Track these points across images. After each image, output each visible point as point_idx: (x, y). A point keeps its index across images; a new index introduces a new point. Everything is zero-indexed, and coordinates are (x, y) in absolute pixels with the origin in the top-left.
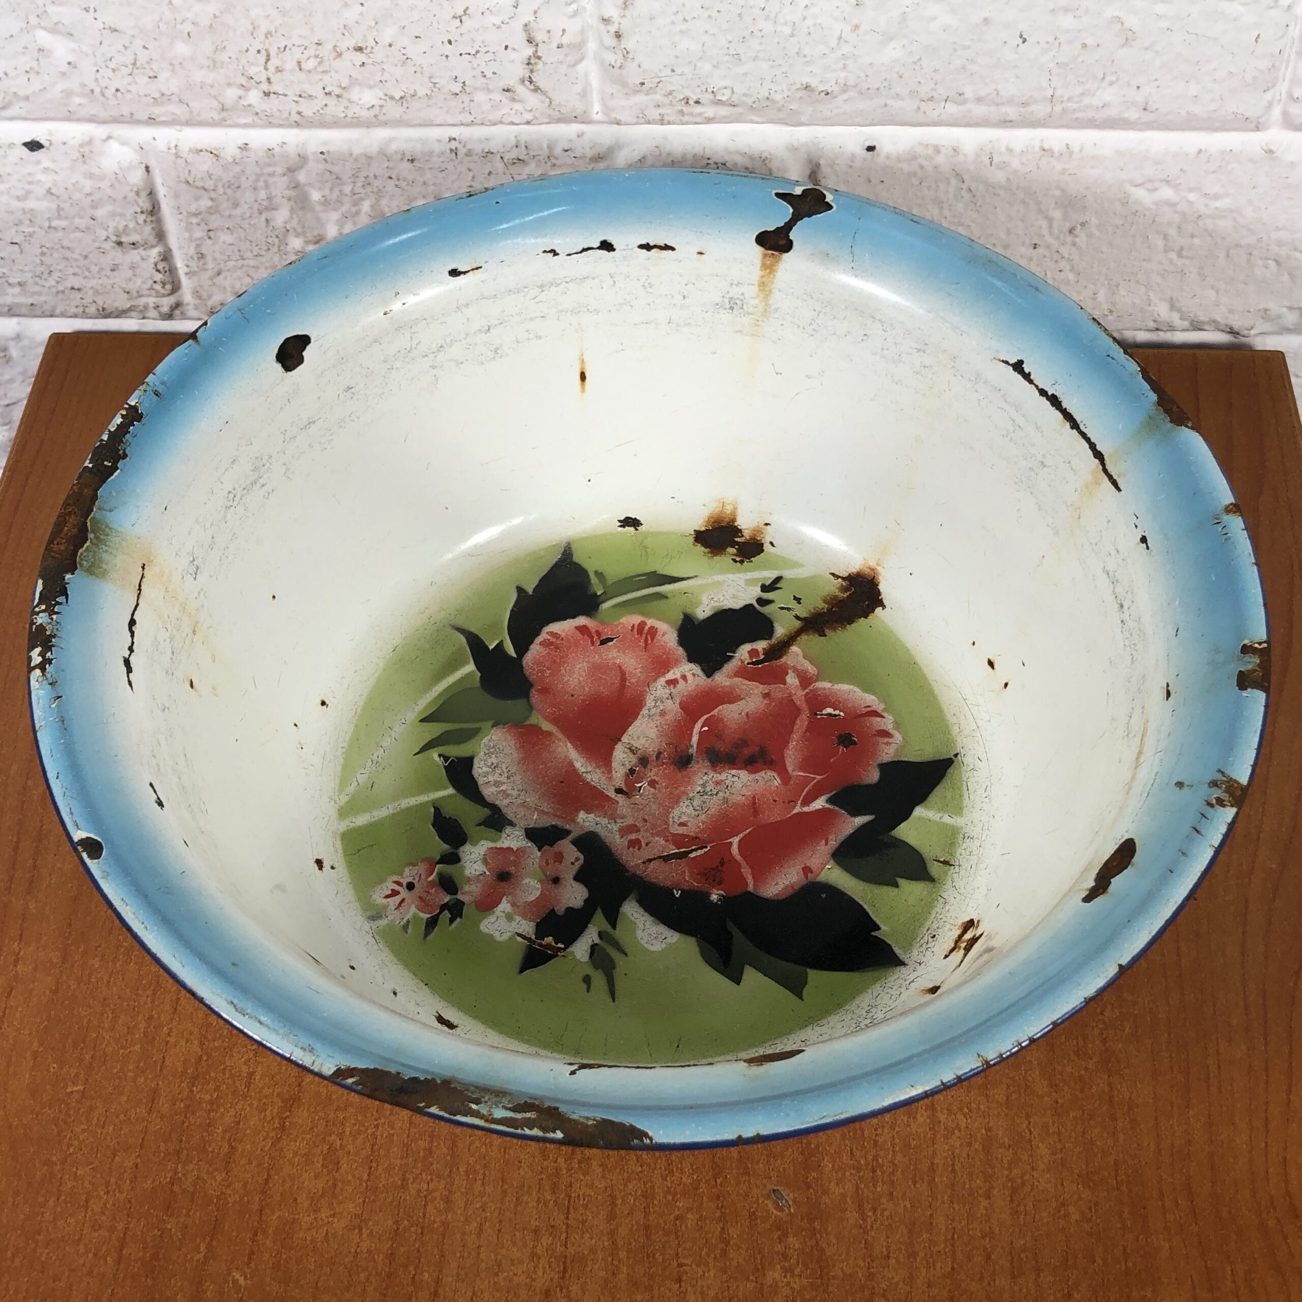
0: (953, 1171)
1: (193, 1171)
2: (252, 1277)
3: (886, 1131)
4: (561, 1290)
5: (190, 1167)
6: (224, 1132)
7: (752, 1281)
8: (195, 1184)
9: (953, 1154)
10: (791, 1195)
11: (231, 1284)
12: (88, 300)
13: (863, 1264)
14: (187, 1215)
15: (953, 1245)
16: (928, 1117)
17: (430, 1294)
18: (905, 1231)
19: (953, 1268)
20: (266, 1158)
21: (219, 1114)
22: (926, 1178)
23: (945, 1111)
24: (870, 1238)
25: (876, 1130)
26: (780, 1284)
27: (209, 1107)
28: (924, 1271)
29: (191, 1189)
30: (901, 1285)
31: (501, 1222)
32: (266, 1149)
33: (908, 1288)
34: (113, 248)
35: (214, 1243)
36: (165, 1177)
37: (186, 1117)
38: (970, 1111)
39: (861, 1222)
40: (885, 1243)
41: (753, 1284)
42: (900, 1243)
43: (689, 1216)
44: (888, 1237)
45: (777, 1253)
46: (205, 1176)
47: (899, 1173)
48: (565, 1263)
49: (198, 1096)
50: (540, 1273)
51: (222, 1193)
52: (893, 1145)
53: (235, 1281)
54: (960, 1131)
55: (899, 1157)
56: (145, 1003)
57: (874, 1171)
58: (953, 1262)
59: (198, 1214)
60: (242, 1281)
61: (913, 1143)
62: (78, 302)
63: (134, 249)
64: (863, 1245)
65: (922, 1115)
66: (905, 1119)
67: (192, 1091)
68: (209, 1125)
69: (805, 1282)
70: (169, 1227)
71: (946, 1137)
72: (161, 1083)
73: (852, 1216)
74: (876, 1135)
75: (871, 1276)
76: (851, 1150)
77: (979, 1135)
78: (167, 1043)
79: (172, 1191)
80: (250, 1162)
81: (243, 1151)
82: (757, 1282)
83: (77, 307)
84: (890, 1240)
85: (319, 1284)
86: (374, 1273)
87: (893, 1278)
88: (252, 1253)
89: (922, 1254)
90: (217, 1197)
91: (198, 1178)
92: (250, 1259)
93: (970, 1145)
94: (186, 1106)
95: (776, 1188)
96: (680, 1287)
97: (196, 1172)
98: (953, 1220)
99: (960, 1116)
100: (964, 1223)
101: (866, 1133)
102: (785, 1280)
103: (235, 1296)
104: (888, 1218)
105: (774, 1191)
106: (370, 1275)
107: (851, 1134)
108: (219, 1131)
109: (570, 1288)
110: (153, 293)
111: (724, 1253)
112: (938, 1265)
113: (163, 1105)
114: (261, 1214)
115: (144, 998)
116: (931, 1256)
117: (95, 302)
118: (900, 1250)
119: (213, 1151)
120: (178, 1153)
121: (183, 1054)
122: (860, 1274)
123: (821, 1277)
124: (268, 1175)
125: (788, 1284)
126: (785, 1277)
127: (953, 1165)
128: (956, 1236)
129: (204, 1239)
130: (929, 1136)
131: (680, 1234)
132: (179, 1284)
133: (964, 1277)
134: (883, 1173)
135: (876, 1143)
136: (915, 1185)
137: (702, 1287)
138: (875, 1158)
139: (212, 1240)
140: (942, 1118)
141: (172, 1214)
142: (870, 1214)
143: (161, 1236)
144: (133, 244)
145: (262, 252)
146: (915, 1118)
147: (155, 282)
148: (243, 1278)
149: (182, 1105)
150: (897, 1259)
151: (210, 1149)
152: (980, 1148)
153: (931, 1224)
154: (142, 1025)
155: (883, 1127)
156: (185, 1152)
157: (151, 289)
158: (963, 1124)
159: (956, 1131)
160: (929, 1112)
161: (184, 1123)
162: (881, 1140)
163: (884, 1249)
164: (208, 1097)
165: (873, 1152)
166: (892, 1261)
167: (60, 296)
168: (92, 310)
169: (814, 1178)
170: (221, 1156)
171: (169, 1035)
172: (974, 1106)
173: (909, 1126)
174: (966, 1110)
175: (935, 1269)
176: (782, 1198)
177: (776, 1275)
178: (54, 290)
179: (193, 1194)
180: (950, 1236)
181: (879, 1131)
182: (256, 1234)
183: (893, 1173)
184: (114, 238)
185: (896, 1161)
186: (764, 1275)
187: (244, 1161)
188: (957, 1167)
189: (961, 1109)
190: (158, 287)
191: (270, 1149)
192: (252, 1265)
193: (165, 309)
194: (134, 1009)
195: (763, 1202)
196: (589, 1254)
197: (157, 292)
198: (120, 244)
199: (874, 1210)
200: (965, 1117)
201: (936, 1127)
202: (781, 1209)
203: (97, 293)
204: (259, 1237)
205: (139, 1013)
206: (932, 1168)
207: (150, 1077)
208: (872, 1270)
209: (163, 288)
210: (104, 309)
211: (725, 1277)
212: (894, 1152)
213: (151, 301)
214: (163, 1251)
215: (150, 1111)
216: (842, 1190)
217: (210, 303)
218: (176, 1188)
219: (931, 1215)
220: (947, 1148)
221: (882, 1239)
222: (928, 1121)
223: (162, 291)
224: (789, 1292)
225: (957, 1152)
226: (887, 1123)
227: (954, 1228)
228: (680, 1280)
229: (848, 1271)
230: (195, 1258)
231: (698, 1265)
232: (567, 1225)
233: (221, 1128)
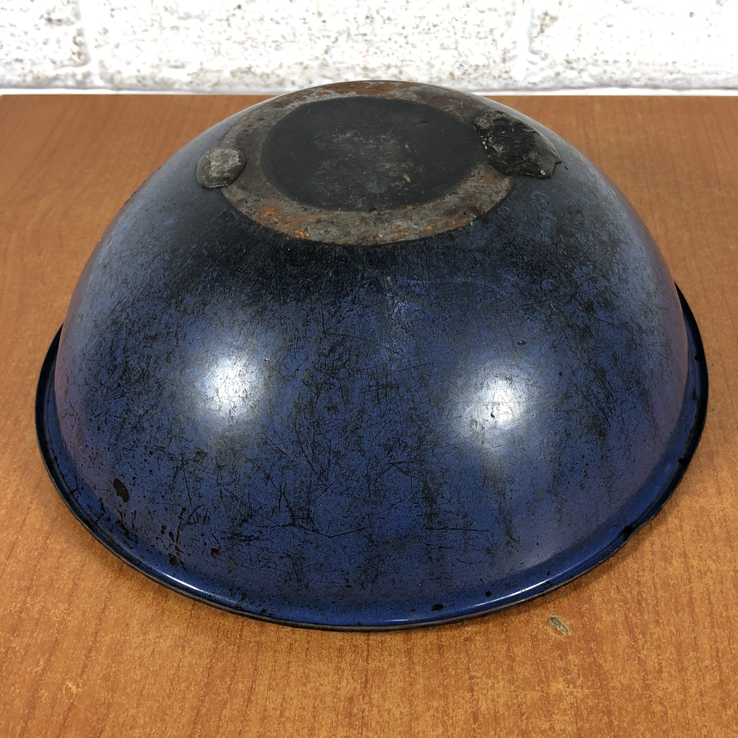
0: (710, 603)
1: (40, 602)
2: (84, 685)
3: (646, 573)
4: (364, 697)
5: (39, 598)
6: (70, 573)
7: (538, 691)
8: (40, 612)
9: (708, 590)
10: (568, 622)
11: (64, 692)
12: (27, 70)
13: (638, 677)
14: (31, 636)
15: (718, 662)
16: (682, 563)
17: (244, 701)
18: (674, 651)
19: (721, 680)
20: (104, 593)
21: (67, 559)
22: (687, 609)
23: (696, 558)
24: (642, 656)
25: (638, 572)
26: (564, 693)
27: (59, 554)
28: (695, 682)
29: (37, 616)
30: (676, 694)
31: (308, 642)
32: (105, 586)
33: (682, 697)
34: (46, 24)
35: (53, 659)
36: (15, 607)
37: (38, 562)
38: (718, 557)
39: (633, 643)
40: (656, 660)
41: (539, 694)
42: (670, 660)
43: (478, 638)
44: (659, 655)
45: (560, 669)
46: (50, 606)
47: (662, 604)
48: (366, 675)
49: (51, 546)
50: (344, 683)
51: (64, 619)
52: (654, 584)
53: (68, 689)
54: (711, 572)
55: (660, 593)
56: (14, 481)
57: (639, 603)
58: (720, 676)
59: (41, 635)
60: (74, 689)
61: (672, 582)
62: (20, 72)
63: (60, 25)
64: (637, 662)
65: (677, 561)
66: (663, 564)
67: (46, 543)
68: (57, 568)
69: (586, 691)
70: (14, 645)
71: (700, 578)
72: (20, 537)
73: (624, 639)
74: (638, 576)
75: (647, 687)
76: (617, 587)
77: (729, 576)
78: (28, 509)
79: (20, 618)
80: (90, 596)
81: (84, 588)
82: (543, 691)
83: (19, 76)
84: (661, 657)
85: (144, 693)
86: (193, 683)
87: (667, 688)
88: (85, 666)
89: (691, 669)
90: (59, 622)
91: (43, 608)
92: (83, 671)
93: (722, 583)
94: (41, 554)
95: (553, 616)
96: (473, 696)
97: (42, 603)
98: (716, 642)
99: (709, 562)
100: (726, 643)
101: (630, 575)
102: (568, 690)
103: (67, 701)
104: (656, 640)
105: (552, 618)
106: (190, 684)
107: (616, 575)
108: (65, 572)
109: (372, 696)
110: (72, 62)
111: (511, 669)
112: (708, 677)
113: (20, 552)
114: (96, 636)
115: (14, 477)
116: (700, 671)
117: (31, 72)
118: (671, 665)
119: (58, 588)
120: (29, 588)
121: (41, 516)
122: (637, 686)
123: (601, 687)
124: (106, 606)
125: (571, 693)
126: (568, 687)
127: (709, 599)
128: (720, 655)
129: (44, 655)
130: (685, 577)
131: (470, 652)
132: (18, 691)
133: (733, 688)
134: (648, 605)
135: (639, 582)
136: (677, 615)
137: (493, 695)
138: (640, 593)
139: (50, 656)
140: (695, 563)
141: (18, 636)
142: (641, 636)
143: (6, 652)
144: (59, 21)
145: (148, 28)
146: (670, 563)
147: (74, 53)
148: (75, 686)
149: (36, 553)
150: (669, 672)
151: (57, 586)
152: (732, 586)
153: (696, 645)
154: (10, 495)
155: (644, 570)
156: (35, 588)
157: (71, 59)
158: (714, 567)
159: (709, 573)
160: (683, 559)
161: (36, 566)
162: (643, 580)
163: (656, 665)
164: (59, 547)
165: (637, 589)
166: (665, 675)
167: (8, 67)
168: (29, 79)
169: (587, 609)
170: (66, 591)
171: (31, 502)
172: (721, 554)
173: (666, 569)
174: (714, 557)
175: (704, 681)
176: (560, 624)
177: (560, 686)
178: (4, 61)
179: (38, 620)
180: (714, 654)
181: (641, 573)
182: (90, 651)
183: (657, 605)
184: (46, 16)
185: (658, 596)
186: (549, 686)
187: (85, 595)
188: (713, 600)
189: (710, 557)
190: (75, 57)
191: (108, 586)
192: (85, 676)
193: (79, 77)
194: (4, 485)
195: (543, 627)
196: (388, 668)
197: (75, 61)
198: (50, 20)
199: (644, 634)
200: (714, 562)
201: (690, 570)
202: (560, 633)
203: (33, 63)
204: (93, 654)
205: (8, 487)
206: (691, 602)
207: (12, 532)
208: (647, 682)
209: (79, 58)
210: (38, 77)
211: (513, 687)
212: (655, 589)
213: (70, 70)
214: (7, 664)
215: (8, 558)
216: (613, 618)
217: (111, 71)
218: (23, 615)
219: (695, 637)
220: (702, 585)
221: (654, 657)
222: (683, 565)
223: (78, 61)
224: (573, 700)
225: (711, 588)
226: (647, 567)
227: (717, 648)
228: (472, 690)
229: (626, 682)
230: (33, 672)
231: (488, 677)
232: (368, 645)
233: (67, 570)
